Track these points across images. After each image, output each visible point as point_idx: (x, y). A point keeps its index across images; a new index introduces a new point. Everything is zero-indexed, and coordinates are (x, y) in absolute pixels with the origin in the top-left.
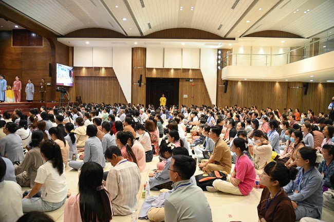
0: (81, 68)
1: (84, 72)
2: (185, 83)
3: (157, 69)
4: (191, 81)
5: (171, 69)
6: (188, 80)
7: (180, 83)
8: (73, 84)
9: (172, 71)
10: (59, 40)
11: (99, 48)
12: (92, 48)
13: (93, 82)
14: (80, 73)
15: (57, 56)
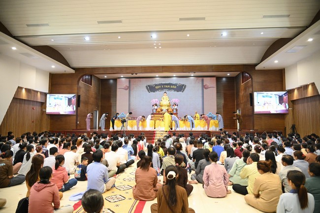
1: (296, 95)
14: (293, 96)
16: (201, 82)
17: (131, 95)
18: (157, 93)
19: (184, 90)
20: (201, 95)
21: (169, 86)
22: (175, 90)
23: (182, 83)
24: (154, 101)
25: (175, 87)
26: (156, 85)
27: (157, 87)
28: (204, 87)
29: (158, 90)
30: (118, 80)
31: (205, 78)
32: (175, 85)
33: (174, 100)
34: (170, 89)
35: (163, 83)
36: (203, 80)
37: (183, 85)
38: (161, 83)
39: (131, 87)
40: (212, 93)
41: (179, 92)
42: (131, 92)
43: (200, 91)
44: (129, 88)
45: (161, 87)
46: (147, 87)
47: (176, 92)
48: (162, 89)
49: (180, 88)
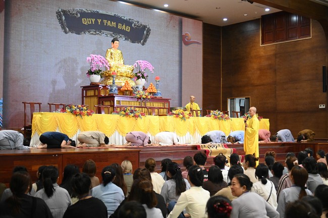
16: (177, 28)
17: (13, 33)
18: (86, 36)
19: (145, 41)
20: (177, 58)
21: (114, 24)
22: (127, 36)
23: (143, 21)
25: (128, 29)
26: (84, 15)
27: (85, 21)
28: (183, 40)
29: (88, 28)
31: (185, 19)
32: (128, 23)
34: (116, 31)
35: (101, 12)
36: (181, 24)
37: (145, 27)
38: (95, 10)
41: (136, 44)
43: (177, 50)
45: (96, 22)
46: (59, 15)
47: (129, 43)
48: (98, 28)
49: (138, 34)
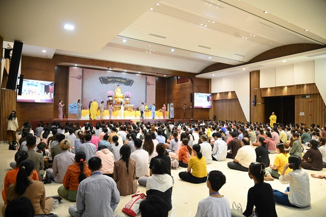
0: (216, 94)
1: (218, 97)
2: (301, 100)
3: (271, 88)
4: (307, 97)
5: (284, 87)
6: (304, 96)
7: (296, 100)
8: (211, 106)
9: (286, 89)
10: (197, 76)
11: (226, 77)
12: (221, 78)
13: (224, 103)
14: (216, 97)
15: (195, 88)
16: (145, 80)
17: (85, 85)
18: (109, 85)
19: (132, 85)
20: (144, 90)
21: (120, 80)
22: (125, 84)
23: (131, 78)
24: (110, 93)
25: (125, 81)
26: (109, 78)
27: (109, 80)
28: (147, 84)
29: (110, 82)
30: (70, 68)
31: (148, 76)
32: (125, 79)
33: (127, 93)
34: (120, 82)
35: (115, 76)
36: (146, 78)
37: (131, 80)
38: (113, 76)
39: (85, 77)
40: (152, 89)
41: (128, 86)
42: (85, 82)
43: (145, 87)
44: (82, 77)
45: (113, 80)
46: (100, 78)
47: (125, 86)
48: (114, 82)
49: (129, 83)
